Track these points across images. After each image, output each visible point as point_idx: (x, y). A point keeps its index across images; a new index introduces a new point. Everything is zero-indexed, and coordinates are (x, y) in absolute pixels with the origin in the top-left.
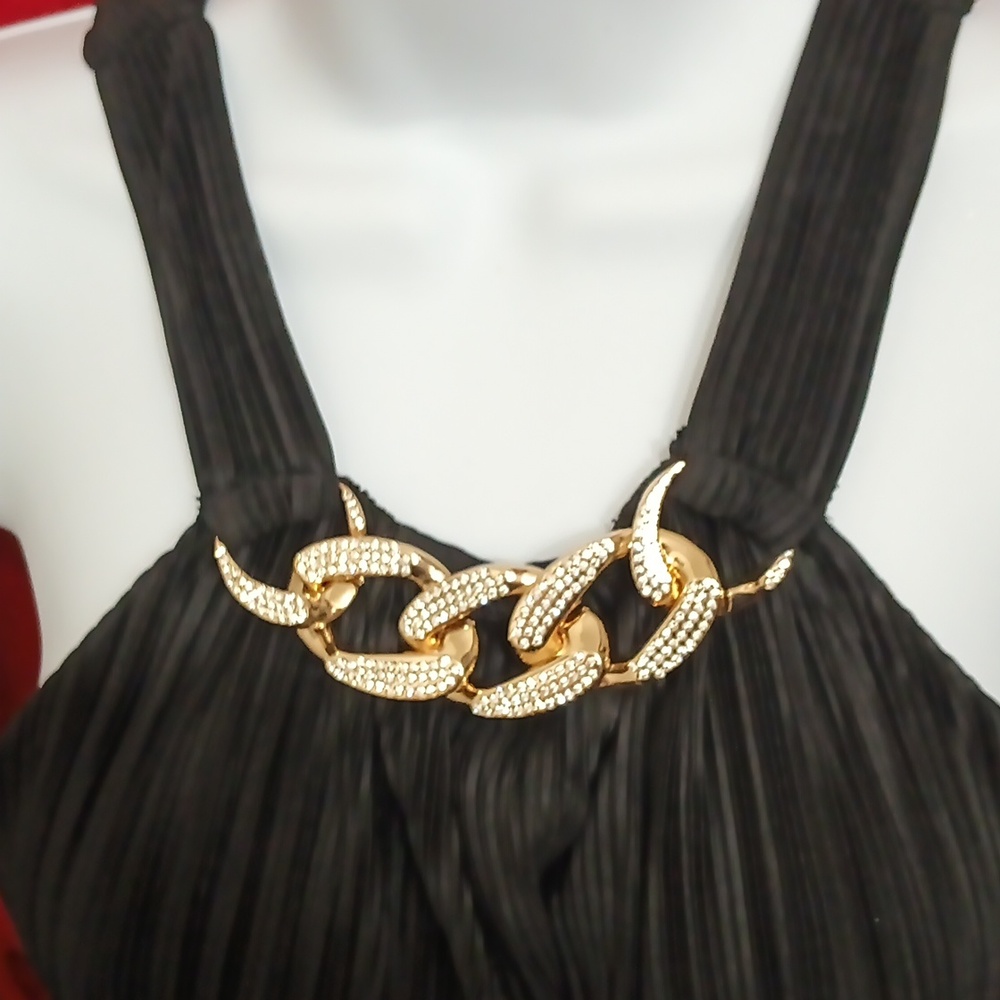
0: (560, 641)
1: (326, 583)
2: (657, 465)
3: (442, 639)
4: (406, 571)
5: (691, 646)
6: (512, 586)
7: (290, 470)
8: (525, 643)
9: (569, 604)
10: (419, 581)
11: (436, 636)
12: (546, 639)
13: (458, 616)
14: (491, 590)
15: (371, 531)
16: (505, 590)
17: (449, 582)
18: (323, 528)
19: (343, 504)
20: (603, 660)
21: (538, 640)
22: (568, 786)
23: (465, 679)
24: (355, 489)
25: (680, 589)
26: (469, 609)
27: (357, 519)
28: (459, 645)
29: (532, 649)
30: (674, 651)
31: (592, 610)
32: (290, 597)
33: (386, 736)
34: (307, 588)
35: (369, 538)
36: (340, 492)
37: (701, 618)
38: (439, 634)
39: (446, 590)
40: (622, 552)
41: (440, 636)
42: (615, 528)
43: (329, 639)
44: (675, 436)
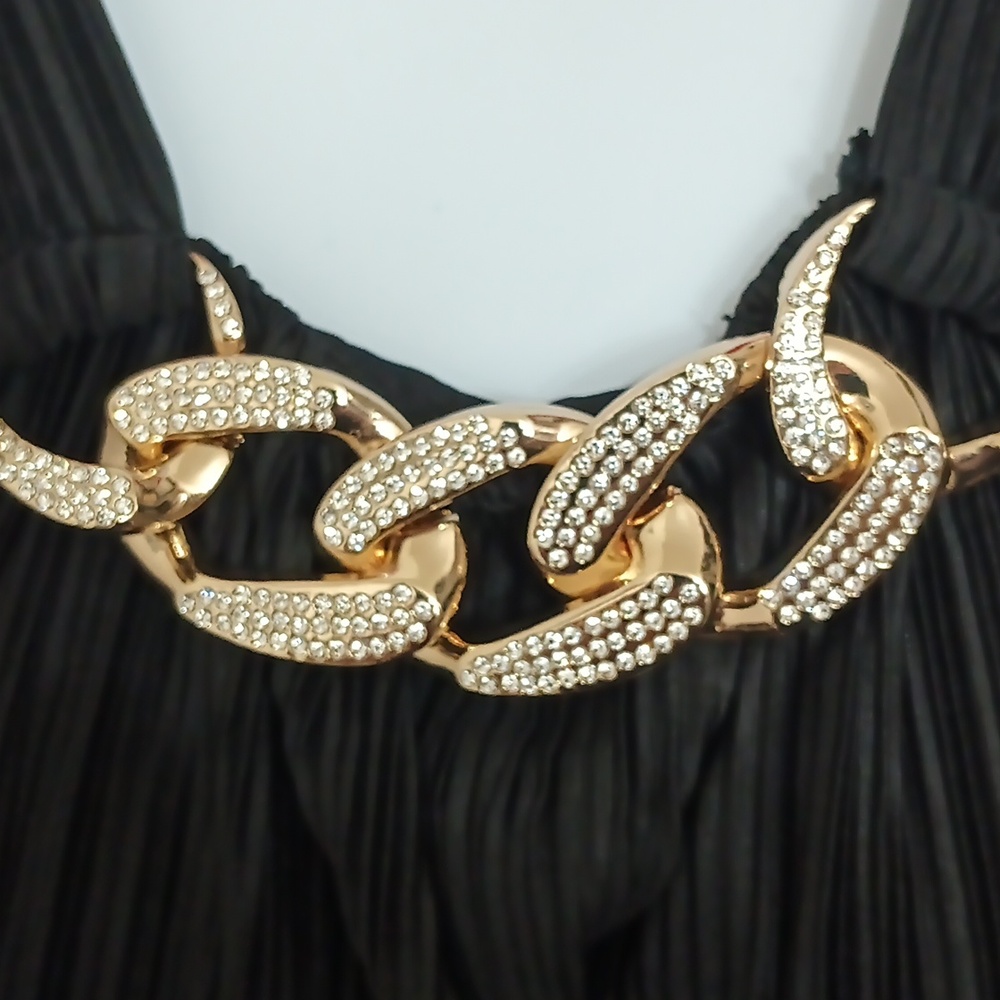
0: (625, 553)
1: (170, 446)
2: (808, 208)
3: (397, 550)
4: (326, 420)
5: (883, 560)
6: (531, 448)
7: (97, 229)
8: (558, 557)
9: (644, 482)
10: (352, 441)
11: (385, 545)
12: (599, 549)
13: (427, 507)
14: (493, 457)
15: (255, 343)
16: (518, 456)
17: (410, 444)
18: (162, 339)
19: (198, 291)
20: (712, 587)
21: (584, 551)
22: (643, 822)
23: (444, 625)
24: (220, 261)
25: (863, 452)
26: (450, 492)
27: (227, 323)
28: (427, 561)
29: (573, 568)
30: (851, 571)
31: (687, 494)
32: (100, 475)
33: (294, 729)
34: (134, 457)
35: (250, 360)
36: (193, 267)
37: (906, 506)
38: (390, 541)
39: (403, 458)
40: (749, 378)
41: (393, 543)
42: (730, 334)
43: (181, 552)
44: (846, 150)
